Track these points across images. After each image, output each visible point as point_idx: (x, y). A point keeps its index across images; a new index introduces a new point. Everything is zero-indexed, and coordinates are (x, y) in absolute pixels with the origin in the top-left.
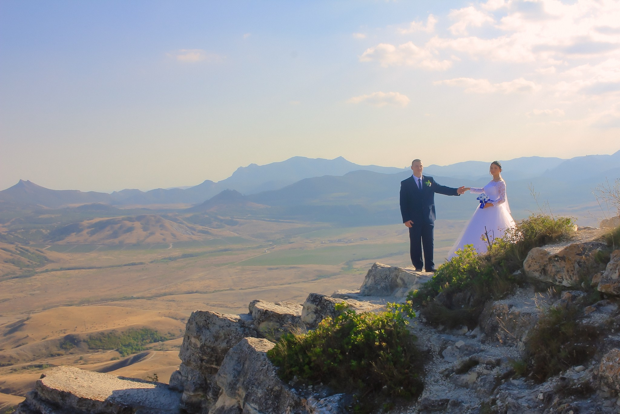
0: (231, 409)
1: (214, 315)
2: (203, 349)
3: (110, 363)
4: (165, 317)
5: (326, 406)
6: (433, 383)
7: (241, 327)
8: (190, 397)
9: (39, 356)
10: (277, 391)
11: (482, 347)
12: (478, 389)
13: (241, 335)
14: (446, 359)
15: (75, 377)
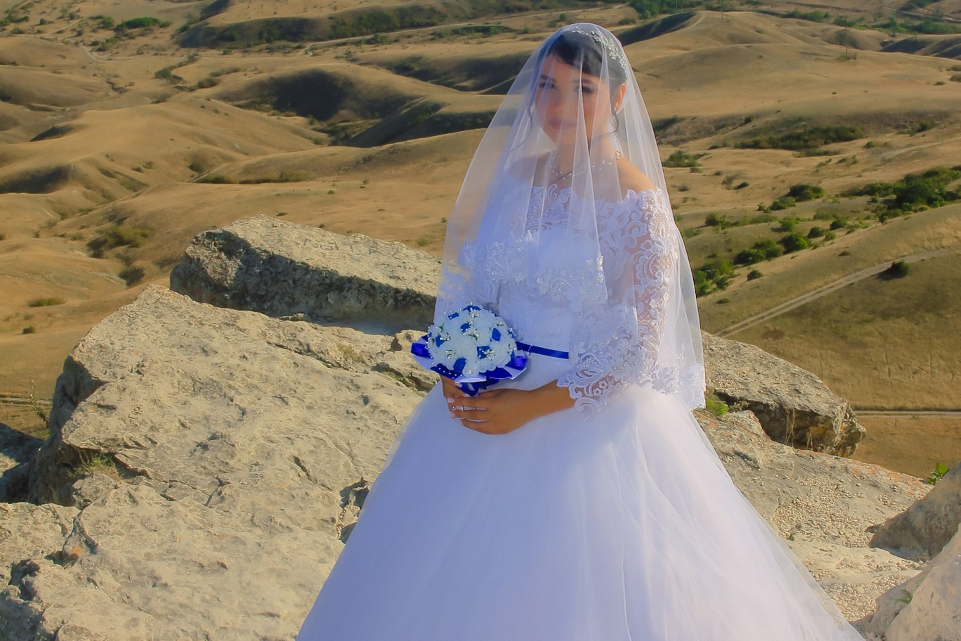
9: (484, 10)
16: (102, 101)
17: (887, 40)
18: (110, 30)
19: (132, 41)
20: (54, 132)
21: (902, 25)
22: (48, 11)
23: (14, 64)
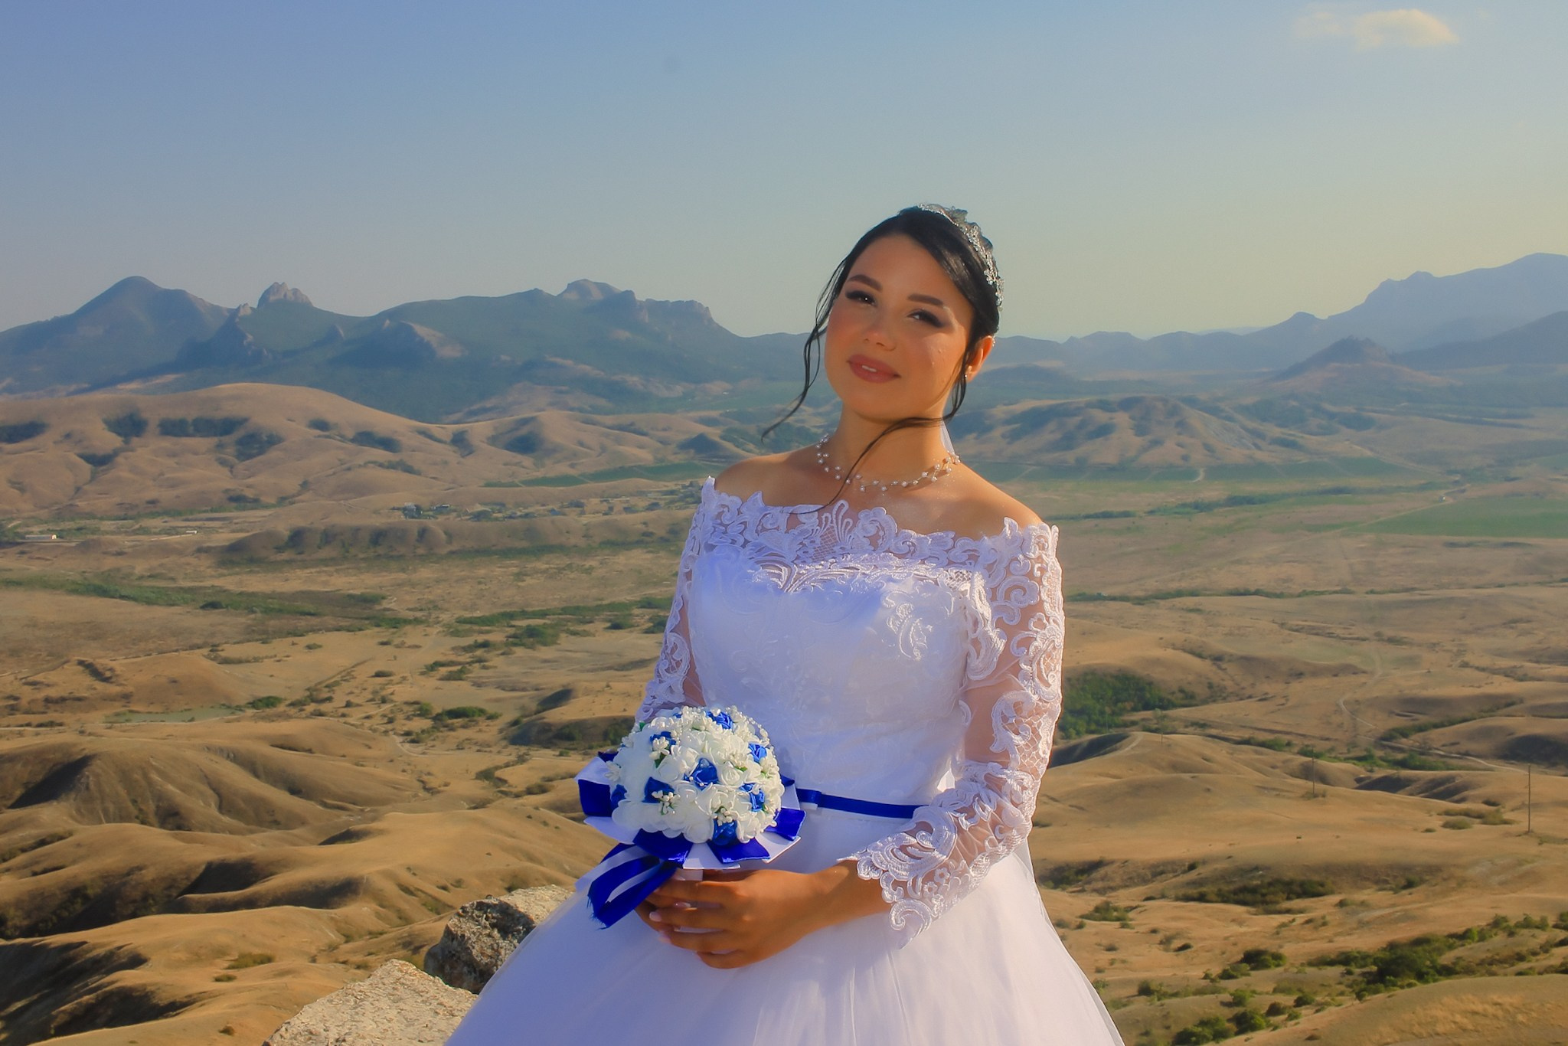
4: (1174, 649)
16: (409, 802)
17: (1362, 776)
18: (427, 718)
19: (452, 733)
20: (348, 836)
21: (1382, 759)
22: (356, 691)
23: (310, 751)
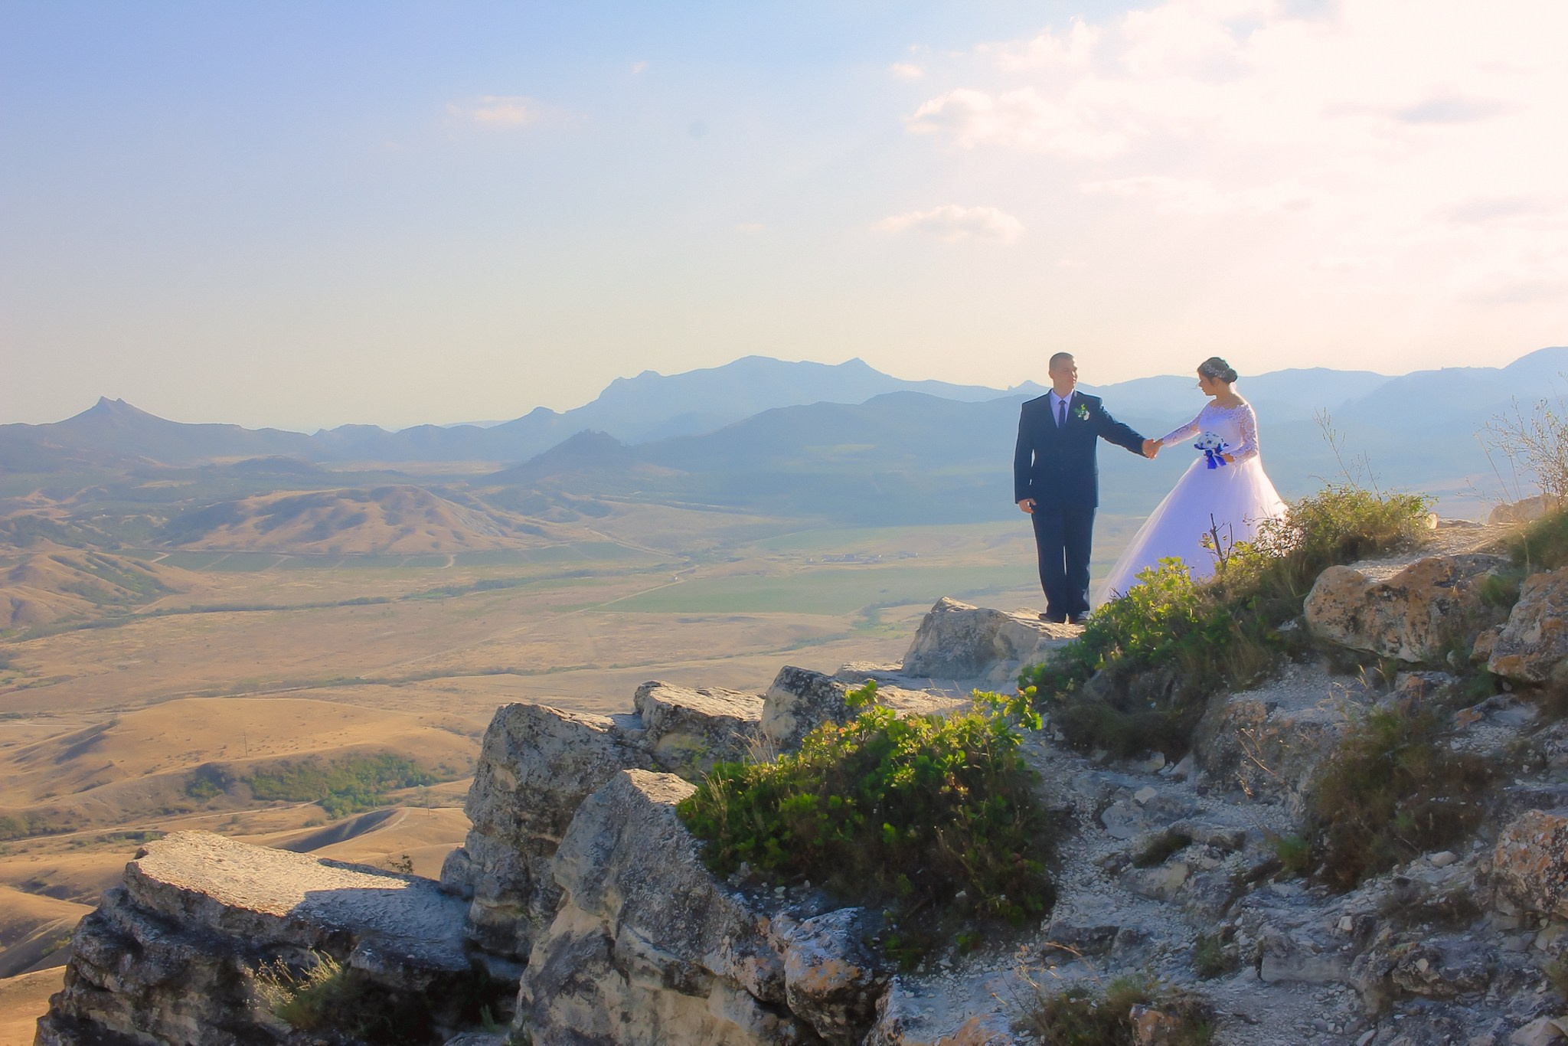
0: (586, 941)
1: (550, 713)
2: (522, 796)
3: (302, 833)
4: (433, 727)
5: (817, 935)
6: (1079, 887)
7: (614, 746)
8: (488, 912)
9: (136, 812)
10: (700, 897)
11: (1200, 803)
12: (1190, 903)
13: (616, 764)
14: (1111, 831)
15: (216, 858)
